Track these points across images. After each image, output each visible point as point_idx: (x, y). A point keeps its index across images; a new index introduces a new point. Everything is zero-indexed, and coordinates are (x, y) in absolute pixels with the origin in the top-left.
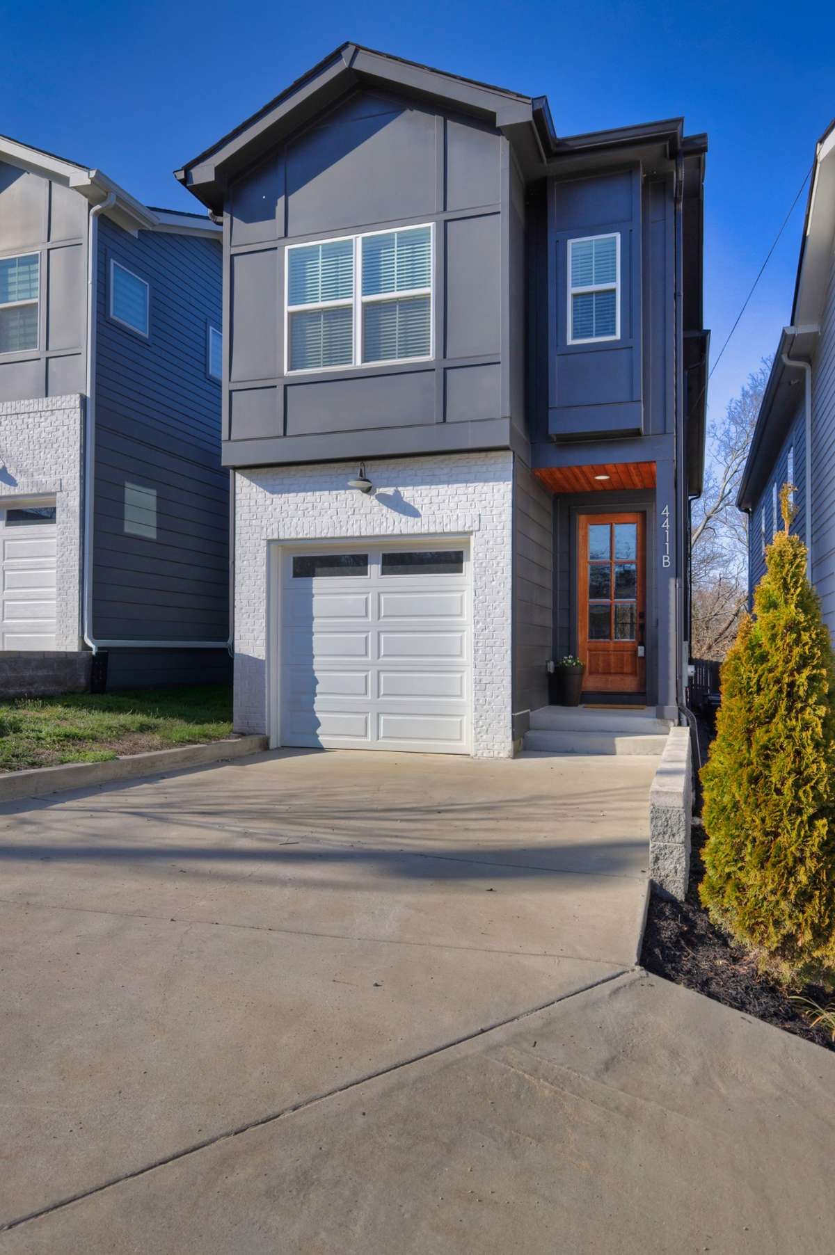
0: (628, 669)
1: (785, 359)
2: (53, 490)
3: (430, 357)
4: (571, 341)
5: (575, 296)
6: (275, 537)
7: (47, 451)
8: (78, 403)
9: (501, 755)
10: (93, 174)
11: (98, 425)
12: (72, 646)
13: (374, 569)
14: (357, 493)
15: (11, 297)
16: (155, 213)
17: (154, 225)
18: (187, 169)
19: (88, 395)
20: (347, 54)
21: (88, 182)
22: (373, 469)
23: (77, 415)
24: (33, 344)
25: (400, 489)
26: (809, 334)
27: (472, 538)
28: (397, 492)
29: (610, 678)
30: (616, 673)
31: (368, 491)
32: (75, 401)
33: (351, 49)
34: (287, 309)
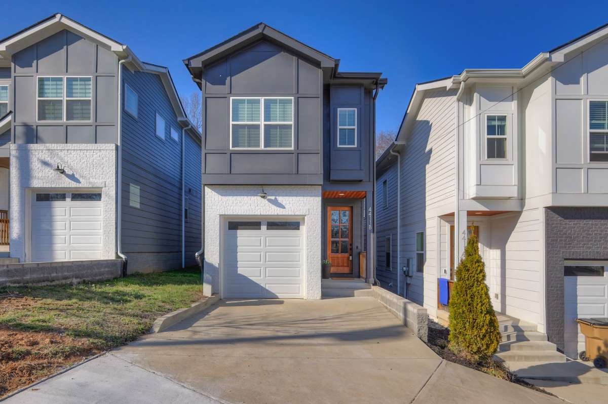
0: (345, 265)
1: (391, 151)
2: (101, 186)
3: (292, 148)
4: (339, 146)
5: (340, 129)
6: (223, 214)
7: (97, 168)
8: (114, 148)
9: (317, 298)
10: (125, 47)
11: (123, 159)
12: (112, 256)
13: (264, 228)
14: (259, 198)
15: (74, 95)
16: (145, 65)
17: (143, 69)
18: (189, 60)
19: (119, 144)
20: (261, 27)
21: (122, 50)
22: (266, 189)
23: (114, 153)
24: (89, 118)
25: (277, 197)
26: (401, 145)
27: (306, 217)
28: (276, 198)
29: (339, 268)
30: (341, 266)
31: (263, 197)
32: (113, 146)
33: (263, 26)
34: (231, 123)
